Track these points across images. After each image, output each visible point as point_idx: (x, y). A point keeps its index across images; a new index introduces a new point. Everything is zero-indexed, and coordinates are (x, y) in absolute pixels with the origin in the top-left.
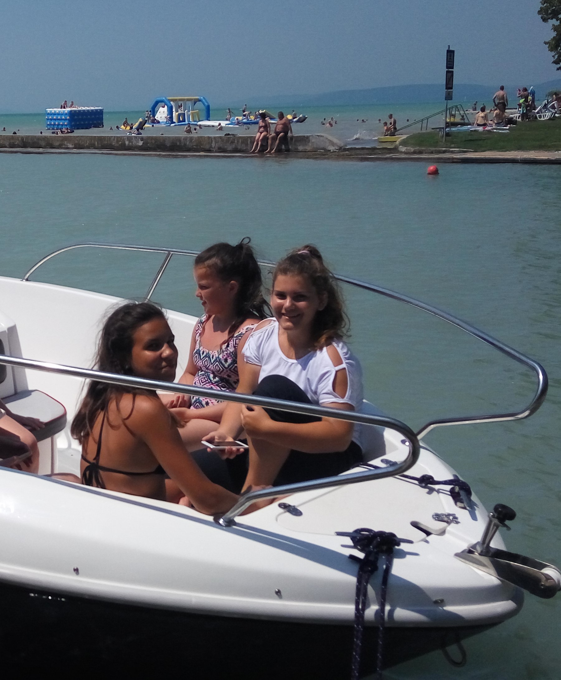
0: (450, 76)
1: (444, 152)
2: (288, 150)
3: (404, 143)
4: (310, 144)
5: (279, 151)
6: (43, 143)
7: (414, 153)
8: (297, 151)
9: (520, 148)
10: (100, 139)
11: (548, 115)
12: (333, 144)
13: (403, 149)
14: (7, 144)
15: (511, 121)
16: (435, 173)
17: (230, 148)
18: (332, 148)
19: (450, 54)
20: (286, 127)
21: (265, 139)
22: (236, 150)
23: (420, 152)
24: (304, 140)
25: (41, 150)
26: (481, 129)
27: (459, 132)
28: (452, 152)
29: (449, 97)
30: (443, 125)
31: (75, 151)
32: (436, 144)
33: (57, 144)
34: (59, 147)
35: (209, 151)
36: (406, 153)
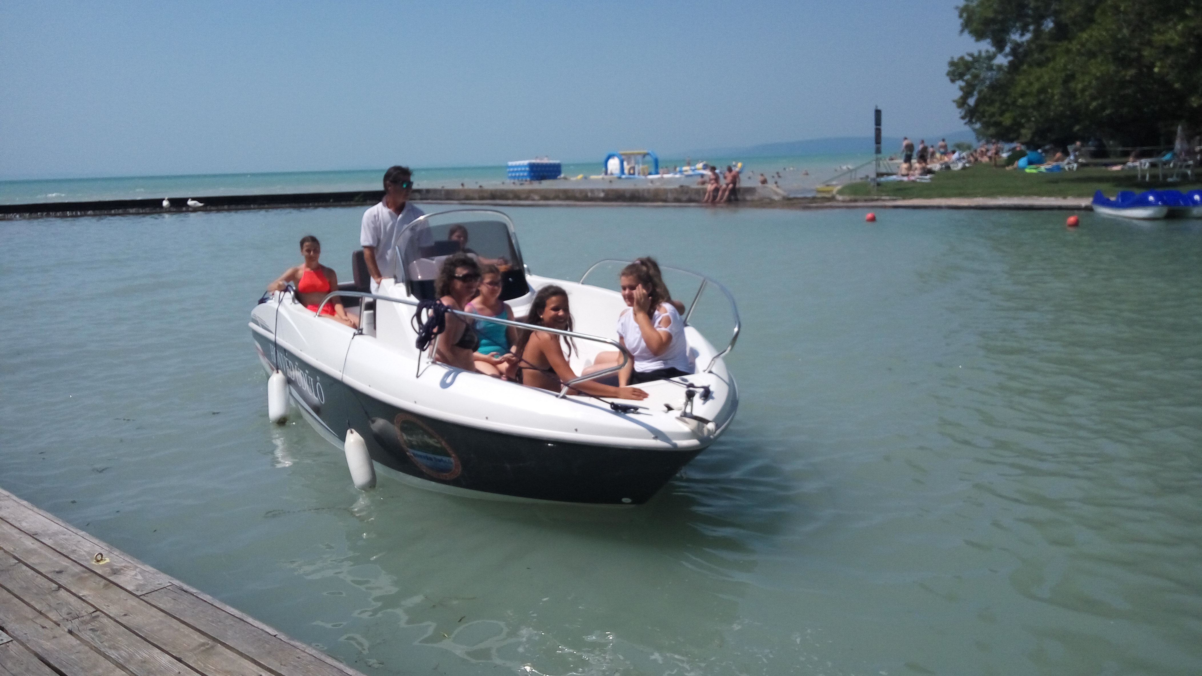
0: (878, 132)
1: (877, 200)
2: (737, 200)
3: (840, 192)
4: (757, 194)
5: (729, 201)
7: (851, 201)
9: (943, 196)
12: (777, 194)
13: (840, 198)
15: (930, 171)
17: (684, 198)
18: (776, 198)
19: (878, 113)
20: (735, 180)
21: (716, 190)
22: (690, 200)
23: (855, 201)
24: (751, 190)
26: (905, 179)
27: (888, 183)
29: (878, 151)
30: (873, 175)
32: (868, 193)
33: (523, 196)
36: (843, 201)
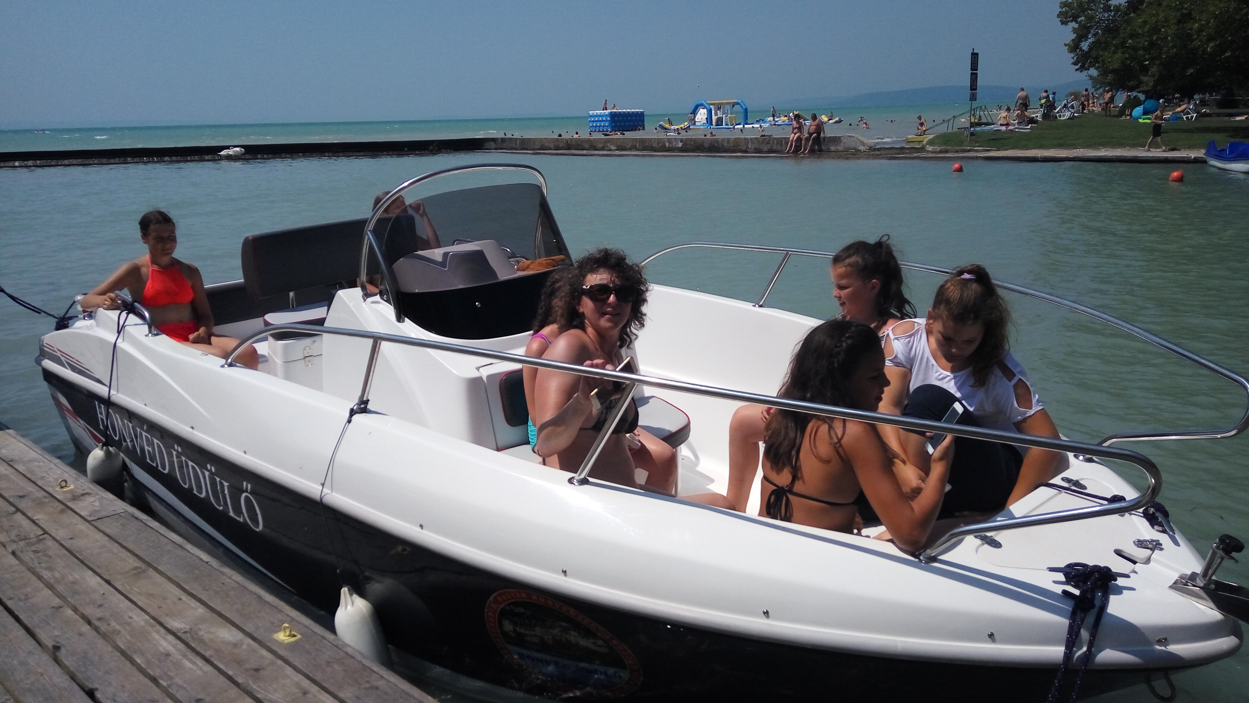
0: (974, 77)
1: (969, 151)
2: (821, 150)
3: (931, 143)
4: (842, 144)
5: (812, 151)
6: (587, 146)
7: (941, 152)
8: (829, 151)
9: (1041, 147)
10: (642, 141)
11: (1067, 114)
12: (863, 144)
13: (929, 148)
14: (552, 146)
15: (1032, 121)
16: (960, 170)
17: (765, 148)
18: (862, 148)
19: (975, 56)
20: (820, 128)
21: (799, 139)
22: (771, 151)
23: (946, 152)
24: (836, 140)
25: (585, 152)
26: (1003, 128)
27: (983, 132)
28: (977, 151)
29: (973, 98)
30: (968, 125)
31: (617, 152)
32: (961, 143)
34: (603, 149)
35: (746, 152)
36: (933, 152)
